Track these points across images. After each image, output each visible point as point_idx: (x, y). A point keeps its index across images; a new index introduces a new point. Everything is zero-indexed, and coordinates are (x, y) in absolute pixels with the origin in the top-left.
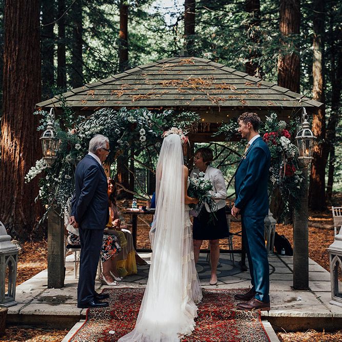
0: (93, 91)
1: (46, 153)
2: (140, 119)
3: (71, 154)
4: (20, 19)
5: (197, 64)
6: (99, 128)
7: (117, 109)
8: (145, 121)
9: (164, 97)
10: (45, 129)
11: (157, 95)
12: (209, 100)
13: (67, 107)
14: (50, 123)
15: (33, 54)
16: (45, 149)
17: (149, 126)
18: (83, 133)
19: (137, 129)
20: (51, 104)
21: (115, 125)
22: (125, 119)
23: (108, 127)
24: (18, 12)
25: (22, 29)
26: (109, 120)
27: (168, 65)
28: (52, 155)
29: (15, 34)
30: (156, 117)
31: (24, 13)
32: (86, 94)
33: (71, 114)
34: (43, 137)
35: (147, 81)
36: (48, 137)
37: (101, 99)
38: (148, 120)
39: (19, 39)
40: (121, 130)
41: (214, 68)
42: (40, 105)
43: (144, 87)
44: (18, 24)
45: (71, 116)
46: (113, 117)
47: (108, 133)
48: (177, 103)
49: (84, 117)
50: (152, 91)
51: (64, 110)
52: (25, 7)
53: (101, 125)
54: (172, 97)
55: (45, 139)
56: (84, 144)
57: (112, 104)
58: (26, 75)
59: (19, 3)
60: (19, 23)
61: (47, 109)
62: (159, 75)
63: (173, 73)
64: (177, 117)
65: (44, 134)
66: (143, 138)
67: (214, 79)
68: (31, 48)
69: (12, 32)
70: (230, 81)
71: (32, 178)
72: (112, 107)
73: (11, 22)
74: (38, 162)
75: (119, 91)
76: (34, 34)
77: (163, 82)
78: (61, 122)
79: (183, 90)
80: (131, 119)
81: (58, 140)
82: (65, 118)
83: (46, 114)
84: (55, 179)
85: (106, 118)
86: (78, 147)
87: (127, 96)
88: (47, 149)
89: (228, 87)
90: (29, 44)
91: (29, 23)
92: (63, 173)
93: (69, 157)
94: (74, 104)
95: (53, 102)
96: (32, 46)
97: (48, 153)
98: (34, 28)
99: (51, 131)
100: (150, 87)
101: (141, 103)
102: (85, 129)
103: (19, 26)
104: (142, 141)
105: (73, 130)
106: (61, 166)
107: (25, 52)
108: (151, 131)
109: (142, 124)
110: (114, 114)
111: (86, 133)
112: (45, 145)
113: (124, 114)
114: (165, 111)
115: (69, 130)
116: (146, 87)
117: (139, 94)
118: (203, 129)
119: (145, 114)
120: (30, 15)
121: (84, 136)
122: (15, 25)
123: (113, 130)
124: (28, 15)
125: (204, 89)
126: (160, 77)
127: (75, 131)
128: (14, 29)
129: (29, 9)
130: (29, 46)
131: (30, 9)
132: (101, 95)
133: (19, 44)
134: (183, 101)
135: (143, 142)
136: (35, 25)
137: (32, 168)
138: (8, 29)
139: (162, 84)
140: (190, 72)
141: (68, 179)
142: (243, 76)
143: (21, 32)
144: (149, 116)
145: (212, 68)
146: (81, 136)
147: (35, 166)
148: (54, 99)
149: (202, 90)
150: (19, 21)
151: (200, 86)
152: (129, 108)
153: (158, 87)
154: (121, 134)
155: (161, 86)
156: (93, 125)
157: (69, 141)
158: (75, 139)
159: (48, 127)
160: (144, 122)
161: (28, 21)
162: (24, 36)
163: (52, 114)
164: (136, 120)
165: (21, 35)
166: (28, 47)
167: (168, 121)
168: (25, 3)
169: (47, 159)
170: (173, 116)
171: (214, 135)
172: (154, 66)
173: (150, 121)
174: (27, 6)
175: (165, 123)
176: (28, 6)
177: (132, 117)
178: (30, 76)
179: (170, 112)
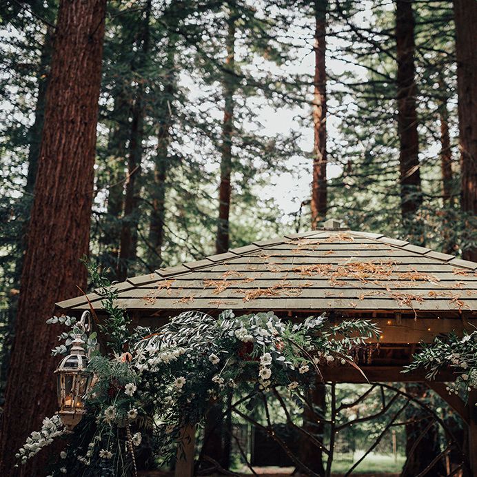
0: (169, 282)
1: (63, 401)
2: (259, 335)
3: (115, 404)
4: (61, 177)
5: (358, 241)
6: (176, 352)
7: (215, 313)
8: (269, 338)
9: (305, 293)
10: (68, 352)
11: (292, 290)
12: (392, 299)
13: (116, 310)
14: (78, 340)
15: (76, 234)
16: (63, 393)
17: (277, 349)
18: (143, 361)
19: (253, 354)
20: (86, 303)
21: (210, 345)
22: (231, 334)
23: (195, 349)
24: (58, 169)
25: (63, 193)
26: (198, 335)
27: (307, 242)
28: (76, 407)
29: (50, 201)
30: (291, 330)
31: (69, 169)
32: (157, 288)
33: (123, 324)
34: (61, 368)
35: (272, 267)
36: (71, 369)
37: (185, 296)
38: (276, 336)
39: (55, 210)
40: (222, 356)
41: (390, 248)
42: (63, 304)
43: (265, 275)
44: (56, 186)
45: (123, 328)
46: (205, 330)
47: (195, 360)
48: (332, 304)
49: (148, 329)
50: (282, 283)
51: (109, 315)
52: (71, 161)
53: (181, 345)
54: (321, 293)
55: (64, 372)
56: (144, 383)
57: (205, 304)
58: (62, 266)
59: (61, 154)
60: (59, 185)
61: (75, 313)
62: (293, 256)
63: (318, 254)
64: (332, 331)
65: (63, 362)
66: (265, 373)
67: (394, 264)
68: (74, 224)
69: (46, 198)
70: (424, 268)
71: (31, 455)
72: (205, 311)
73: (47, 182)
74: (47, 421)
75: (220, 282)
76: (82, 203)
77: (302, 268)
78: (102, 339)
79: (340, 282)
80: (243, 335)
81: (92, 375)
82: (111, 330)
83: (73, 324)
84: (79, 457)
85: (193, 331)
86: (131, 389)
87: (235, 290)
88: (67, 394)
89: (425, 277)
90: (72, 217)
91: (76, 185)
92: (96, 445)
93: (111, 412)
94: (131, 304)
95: (90, 300)
96: (76, 220)
97: (68, 403)
98: (83, 193)
99: (79, 357)
100: (279, 276)
101: (262, 304)
102: (148, 353)
103: (58, 189)
104: (263, 377)
105: (124, 355)
106: (94, 429)
107: (64, 231)
108: (282, 359)
109: (263, 343)
110: (207, 323)
111: (150, 361)
112: (63, 386)
113: (228, 325)
114: (308, 319)
115: (117, 355)
116: (271, 275)
117: (257, 288)
118: (367, 357)
119: (269, 324)
120: (77, 173)
121: (146, 367)
122: (52, 187)
123: (206, 354)
124: (75, 172)
125: (379, 280)
126: (295, 260)
127: (127, 356)
128: (50, 194)
129: (77, 164)
130: (72, 222)
131: (79, 163)
132: (184, 288)
133: (55, 217)
134: (342, 300)
135: (265, 380)
136: (84, 189)
137: (34, 433)
138: (39, 194)
139: (300, 271)
140: (349, 254)
141: (106, 459)
142: (447, 259)
143: (61, 198)
144: (279, 329)
145: (387, 247)
146: (139, 366)
147: (39, 430)
148: (92, 296)
149: (376, 282)
150: (59, 180)
151: (371, 276)
152: (238, 313)
153: (292, 275)
154: (221, 365)
155: (297, 275)
156: (164, 345)
157: (114, 378)
158: (126, 374)
159: (74, 348)
160: (267, 341)
161: (73, 182)
162: (64, 204)
163: (86, 322)
164: (251, 337)
165: (59, 204)
166: (69, 222)
167: (314, 337)
168: (72, 155)
169: (64, 415)
170: (323, 329)
171: (406, 369)
172: (283, 243)
173: (278, 339)
174: (74, 159)
175: (308, 343)
176: (76, 159)
177: (245, 330)
178: (68, 267)
179: (319, 320)
